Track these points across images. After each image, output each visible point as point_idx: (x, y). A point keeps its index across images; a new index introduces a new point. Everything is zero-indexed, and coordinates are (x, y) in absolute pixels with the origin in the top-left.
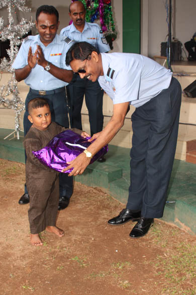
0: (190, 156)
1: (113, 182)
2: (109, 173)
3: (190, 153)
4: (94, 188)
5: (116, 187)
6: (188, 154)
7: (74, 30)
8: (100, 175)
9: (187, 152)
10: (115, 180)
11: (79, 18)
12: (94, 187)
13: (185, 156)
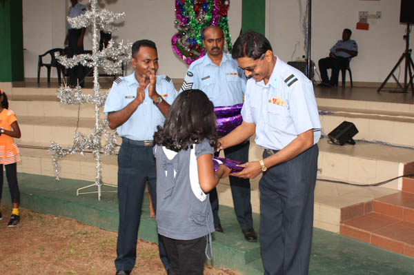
0: (345, 228)
1: (251, 263)
2: (247, 253)
3: (345, 223)
4: (225, 271)
5: (256, 270)
6: (343, 224)
7: (209, 63)
8: (234, 254)
9: (341, 222)
10: (253, 260)
11: (215, 45)
12: (224, 269)
13: (339, 227)
